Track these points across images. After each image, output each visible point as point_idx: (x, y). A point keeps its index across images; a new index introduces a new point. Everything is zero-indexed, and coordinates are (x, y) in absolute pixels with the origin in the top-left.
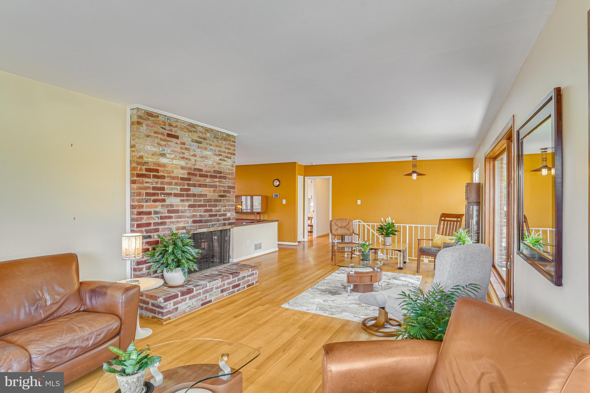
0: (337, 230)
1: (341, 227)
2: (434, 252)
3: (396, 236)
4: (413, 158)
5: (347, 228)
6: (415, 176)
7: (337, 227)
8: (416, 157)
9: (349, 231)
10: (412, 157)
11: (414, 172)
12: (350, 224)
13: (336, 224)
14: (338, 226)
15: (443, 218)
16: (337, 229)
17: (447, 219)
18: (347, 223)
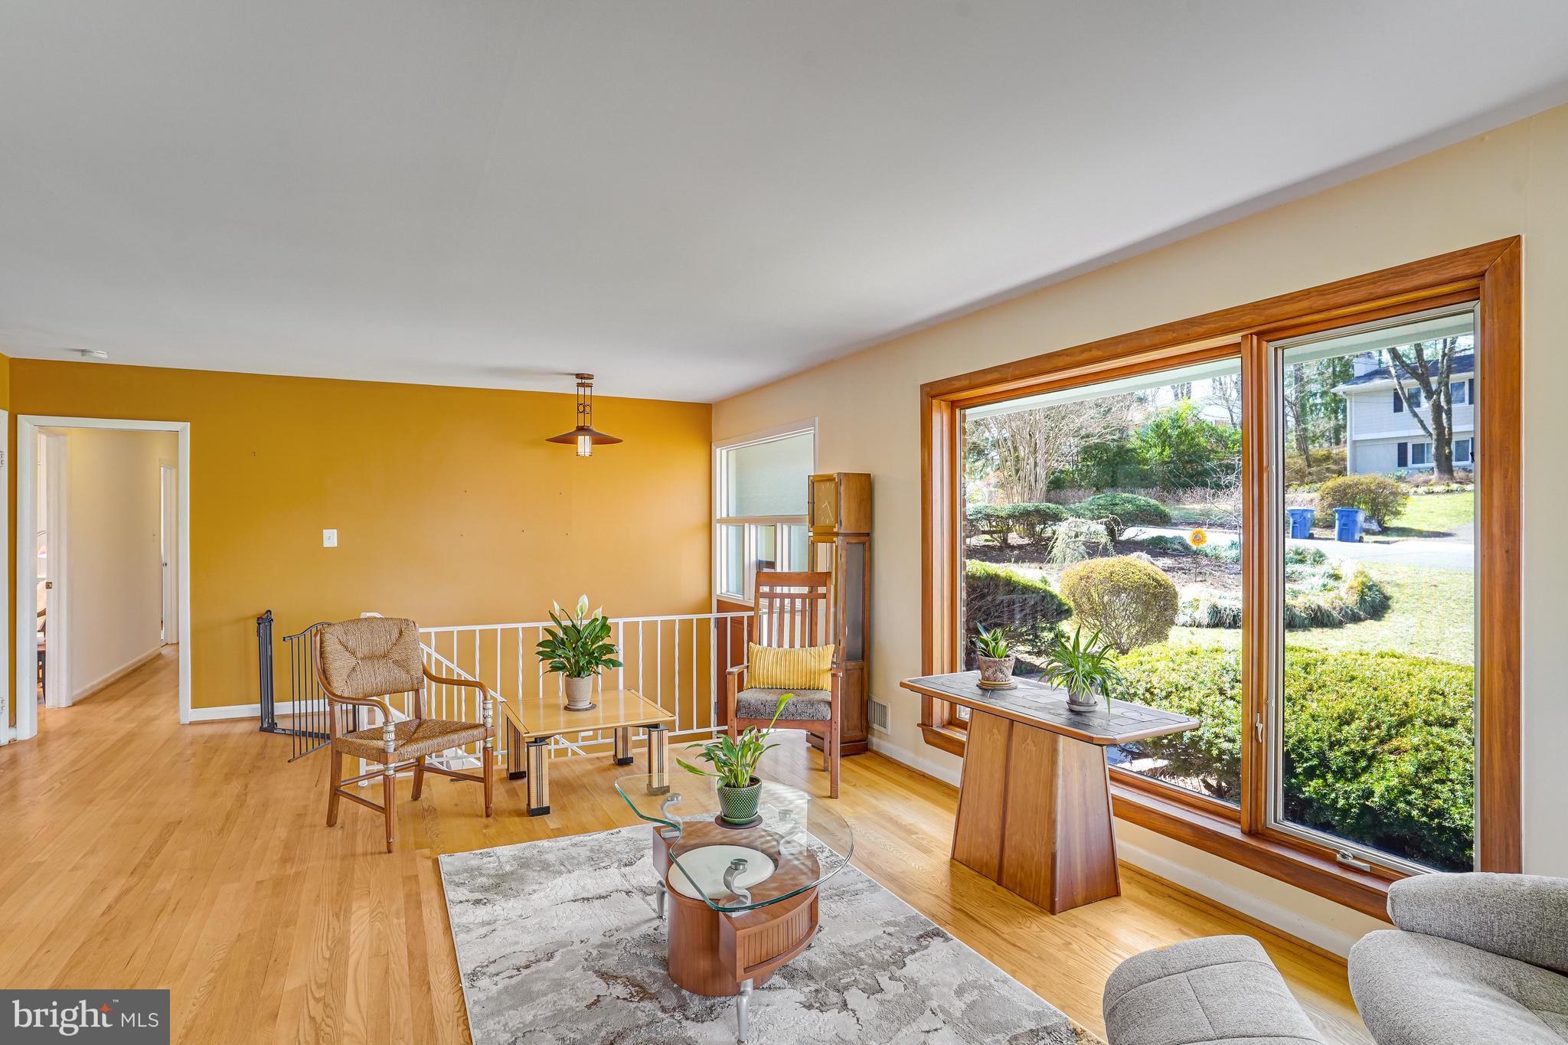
0: (354, 675)
1: (371, 657)
2: (800, 711)
3: (621, 669)
4: (580, 381)
5: (397, 657)
6: (584, 444)
7: (353, 661)
8: (590, 377)
9: (408, 672)
10: (578, 376)
11: (582, 430)
12: (406, 637)
13: (346, 648)
14: (353, 653)
15: (766, 589)
16: (354, 669)
17: (778, 590)
18: (395, 634)
